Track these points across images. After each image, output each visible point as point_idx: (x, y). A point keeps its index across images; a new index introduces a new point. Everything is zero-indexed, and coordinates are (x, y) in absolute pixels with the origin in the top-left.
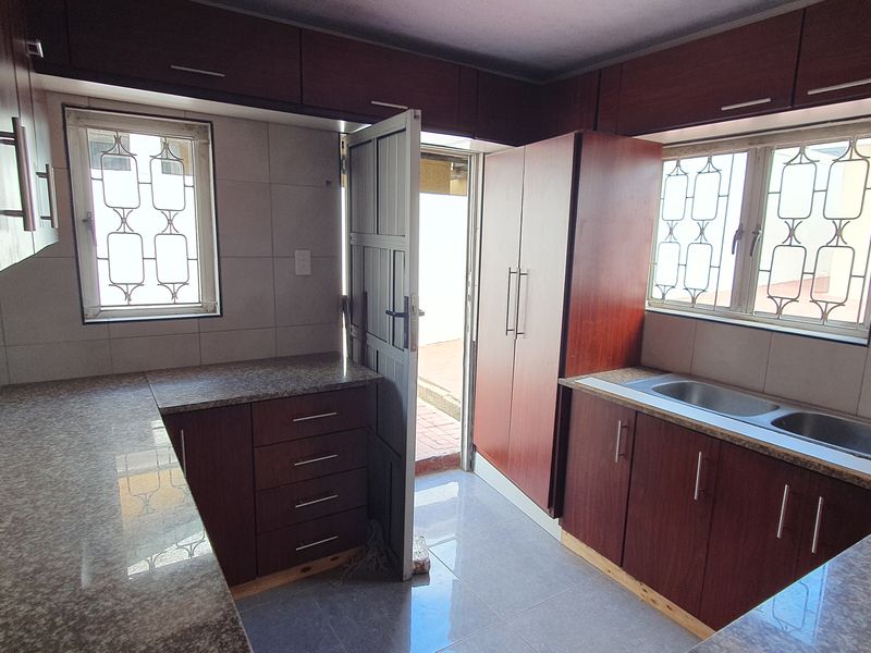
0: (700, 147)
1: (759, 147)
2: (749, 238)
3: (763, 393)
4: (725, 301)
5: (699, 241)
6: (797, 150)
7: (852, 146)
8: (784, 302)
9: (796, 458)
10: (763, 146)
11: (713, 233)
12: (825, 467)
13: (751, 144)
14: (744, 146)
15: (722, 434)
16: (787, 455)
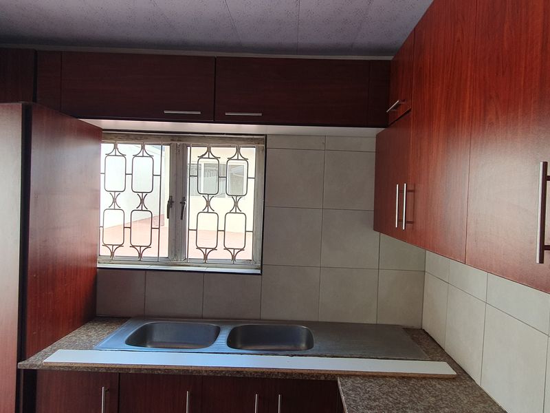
0: (132, 137)
1: (178, 144)
2: (177, 206)
3: (202, 318)
4: (164, 253)
5: (140, 208)
6: (205, 149)
7: (238, 151)
8: (208, 250)
9: (263, 373)
10: (182, 143)
11: (152, 202)
12: (281, 373)
13: (172, 140)
14: (167, 141)
15: (206, 371)
16: (256, 372)
